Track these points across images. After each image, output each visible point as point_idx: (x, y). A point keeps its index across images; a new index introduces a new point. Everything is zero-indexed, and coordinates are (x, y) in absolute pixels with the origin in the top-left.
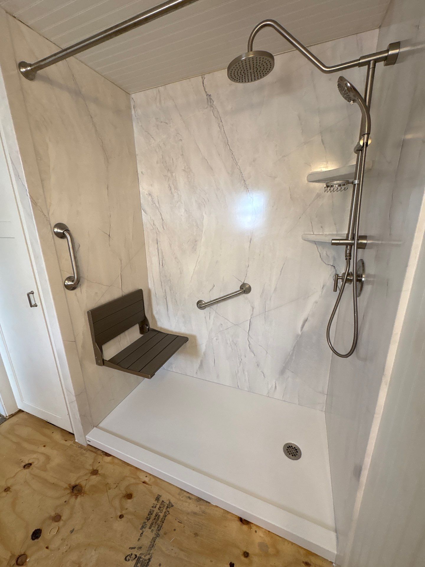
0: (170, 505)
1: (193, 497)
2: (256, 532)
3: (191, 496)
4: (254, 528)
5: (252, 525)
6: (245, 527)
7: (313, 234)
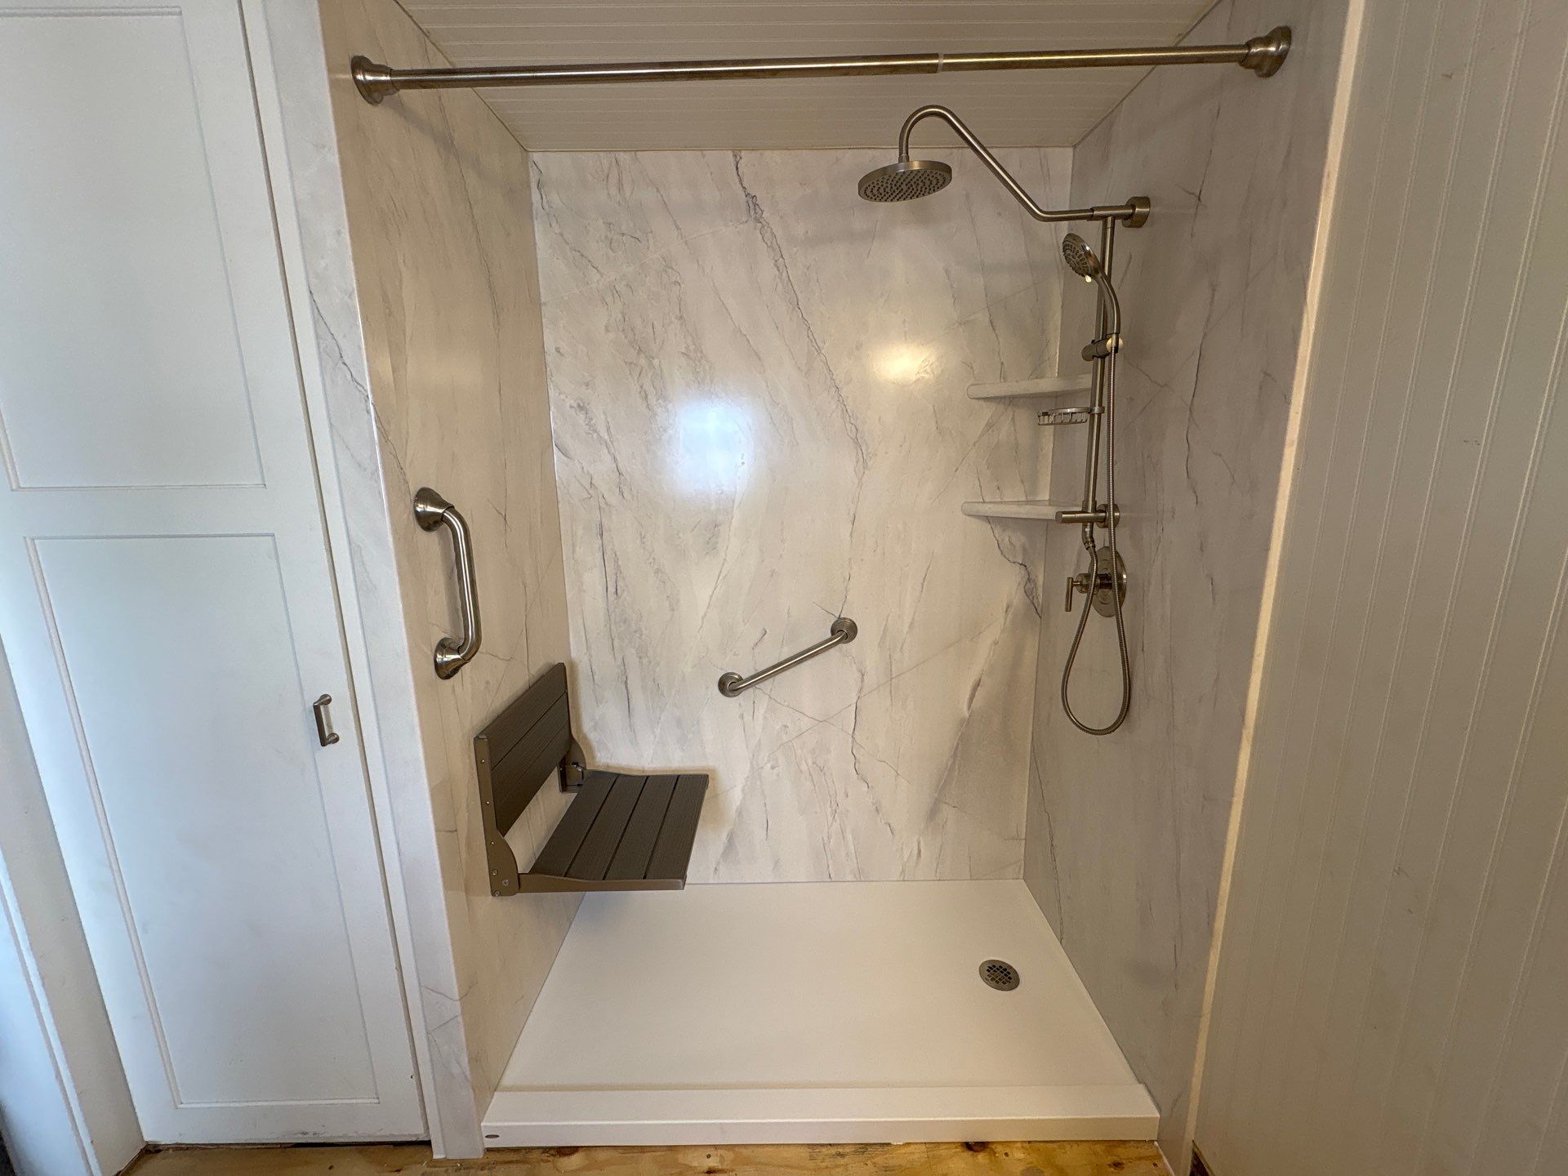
1: (847, 1150)
2: (1006, 1154)
3: (841, 1150)
4: (999, 1149)
5: (990, 1146)
6: (981, 1158)
7: (984, 502)
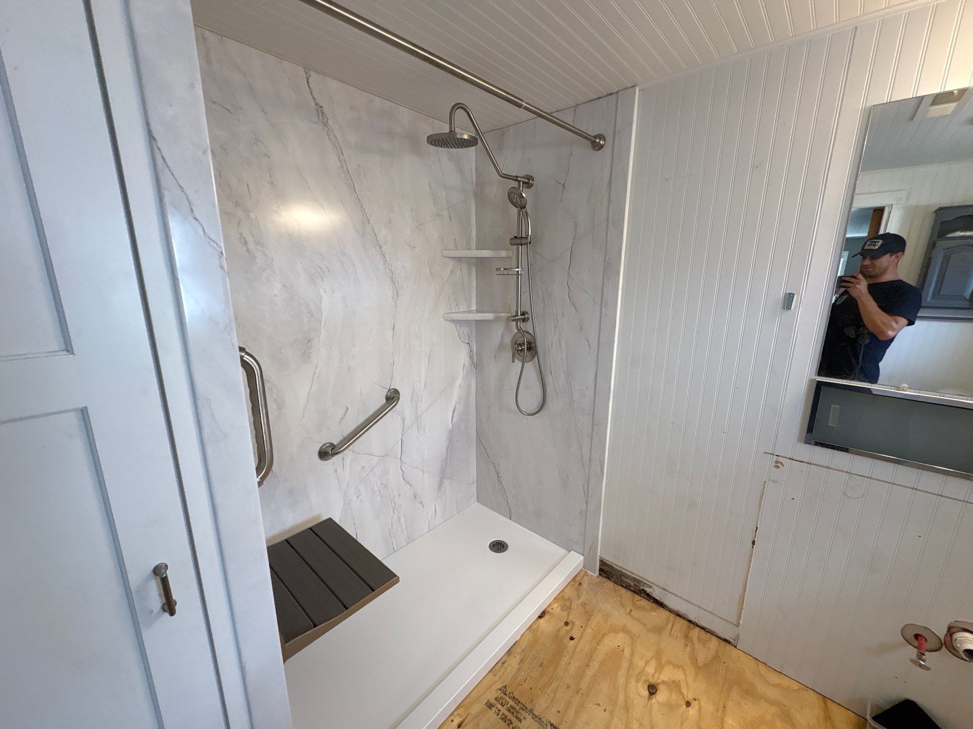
0: (504, 690)
1: (504, 659)
2: (552, 609)
3: (502, 661)
4: (549, 609)
5: (546, 610)
6: (547, 617)
7: (452, 313)
